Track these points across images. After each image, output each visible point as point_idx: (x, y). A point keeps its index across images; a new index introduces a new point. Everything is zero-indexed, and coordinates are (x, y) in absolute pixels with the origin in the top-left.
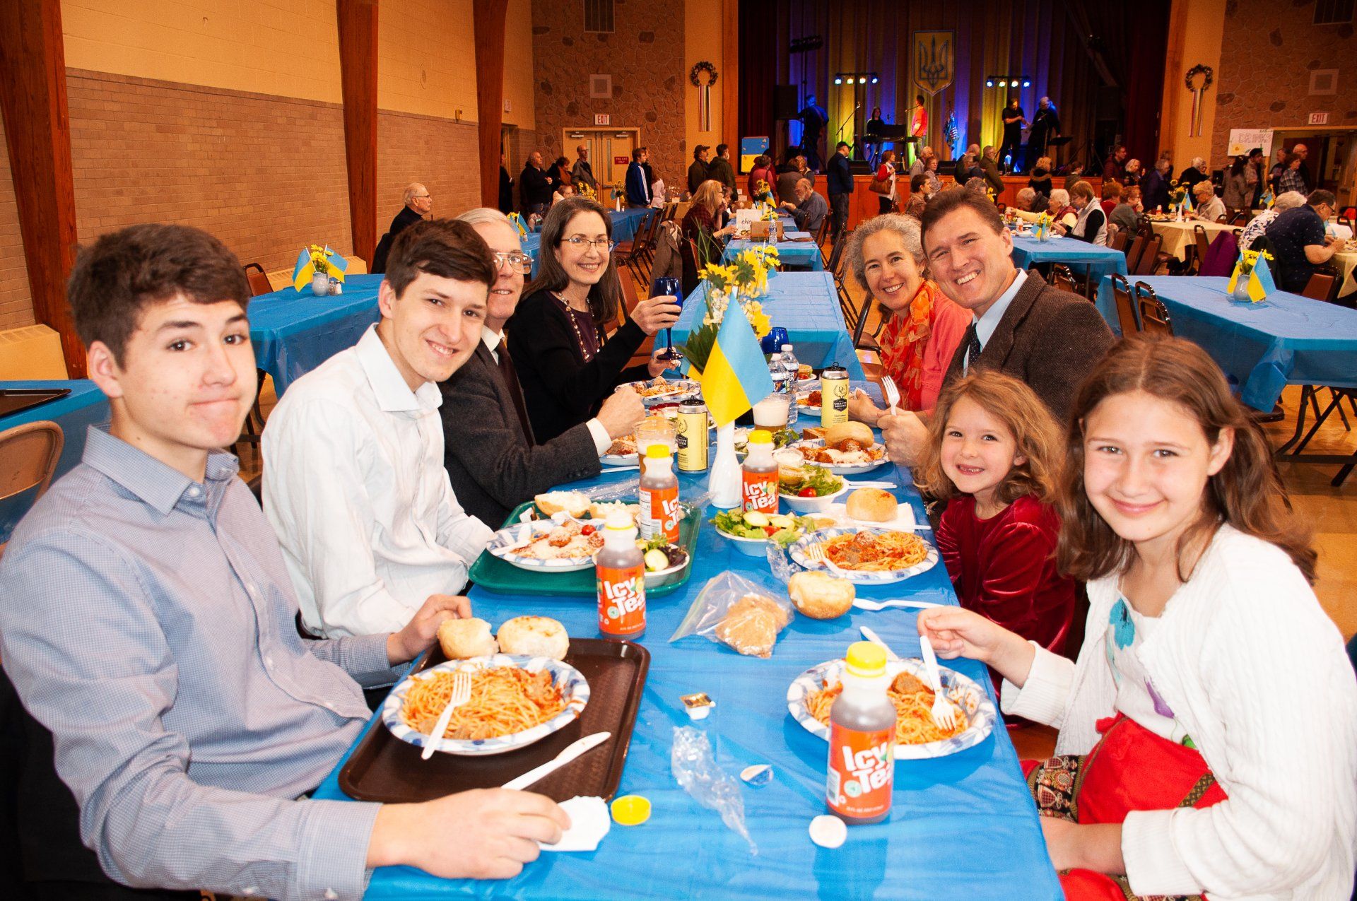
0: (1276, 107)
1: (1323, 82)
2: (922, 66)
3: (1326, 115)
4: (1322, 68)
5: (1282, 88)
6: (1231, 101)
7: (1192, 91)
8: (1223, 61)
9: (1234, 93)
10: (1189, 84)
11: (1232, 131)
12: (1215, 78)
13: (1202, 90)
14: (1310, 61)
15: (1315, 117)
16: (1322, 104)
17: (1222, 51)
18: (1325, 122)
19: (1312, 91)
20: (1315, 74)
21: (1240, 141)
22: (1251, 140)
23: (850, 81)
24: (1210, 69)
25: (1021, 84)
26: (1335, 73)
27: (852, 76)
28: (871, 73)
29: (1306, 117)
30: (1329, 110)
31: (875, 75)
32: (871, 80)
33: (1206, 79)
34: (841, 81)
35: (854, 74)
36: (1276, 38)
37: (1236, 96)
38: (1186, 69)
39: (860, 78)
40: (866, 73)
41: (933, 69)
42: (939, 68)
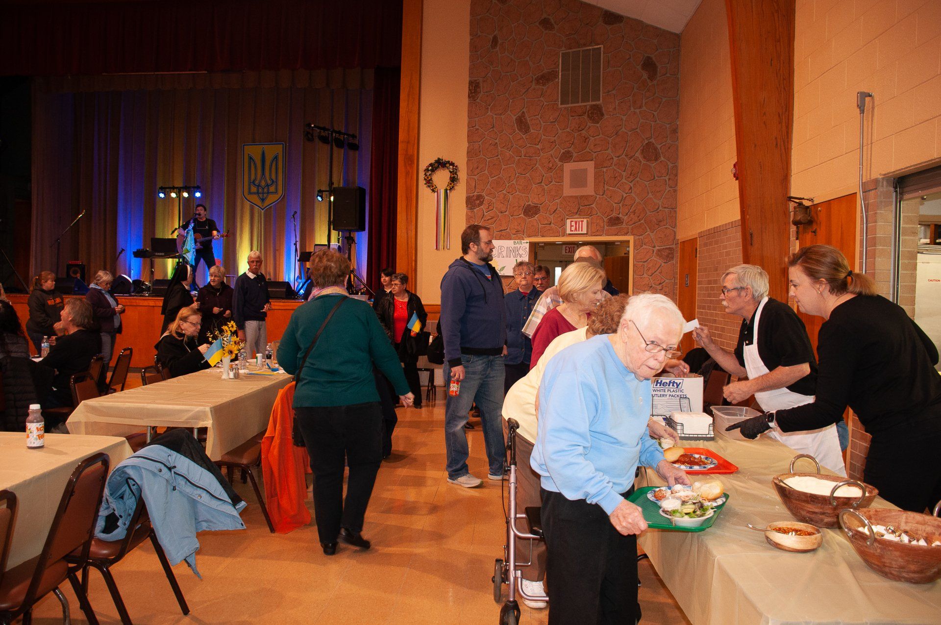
0: (530, 211)
1: (578, 179)
2: (253, 177)
3: (585, 221)
4: (574, 161)
5: (534, 186)
6: (481, 203)
7: (434, 191)
8: (471, 154)
9: (484, 194)
10: (429, 182)
12: (463, 175)
13: (446, 190)
14: (562, 151)
15: (573, 224)
16: (581, 206)
17: (469, 142)
18: (585, 231)
19: (568, 191)
20: (568, 167)
22: (504, 254)
23: (173, 195)
24: (452, 164)
26: (589, 166)
27: (175, 190)
28: (194, 187)
29: (564, 225)
30: (590, 215)
31: (198, 189)
32: (195, 194)
33: (451, 177)
34: (165, 195)
35: (177, 188)
36: (522, 124)
37: (486, 198)
38: (423, 164)
39: (183, 192)
40: (189, 188)
41: (263, 184)
42: (269, 182)
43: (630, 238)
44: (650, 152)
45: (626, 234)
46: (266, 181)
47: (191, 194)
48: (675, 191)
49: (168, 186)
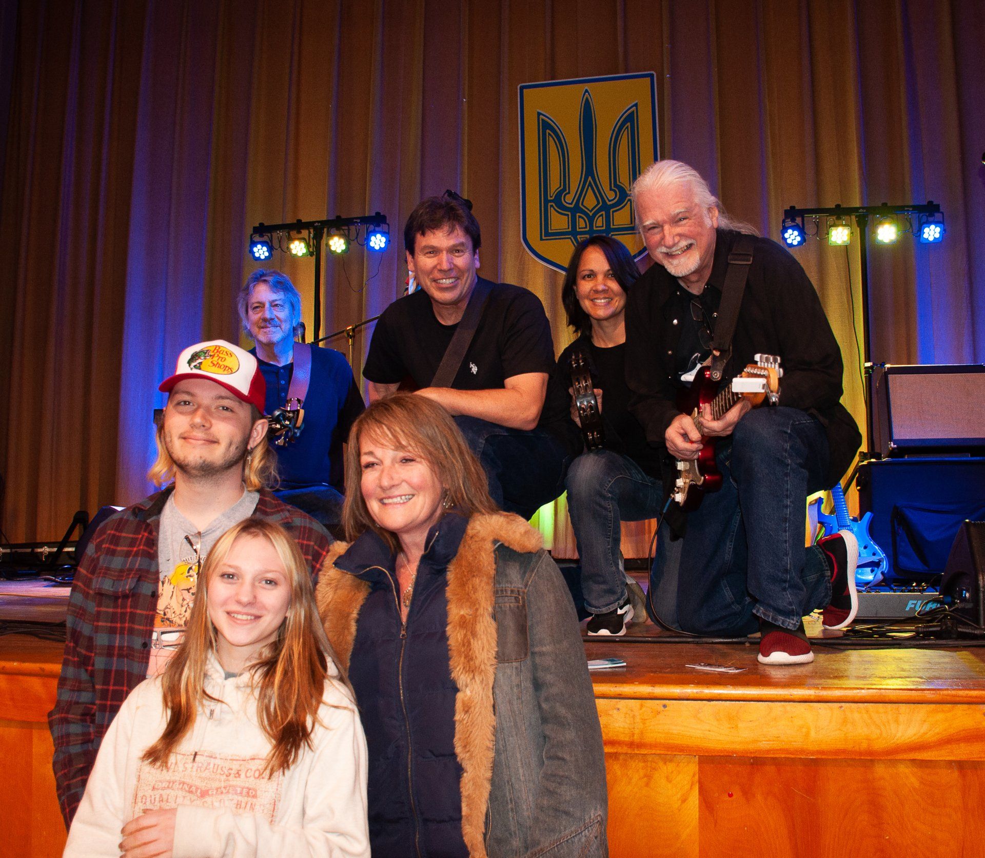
2: (554, 185)
23: (298, 248)
25: (912, 232)
27: (305, 233)
28: (365, 220)
31: (377, 222)
32: (368, 240)
34: (270, 249)
35: (308, 225)
39: (330, 235)
40: (349, 222)
41: (590, 202)
42: (611, 195)
46: (599, 195)
47: (358, 243)
49: (279, 222)
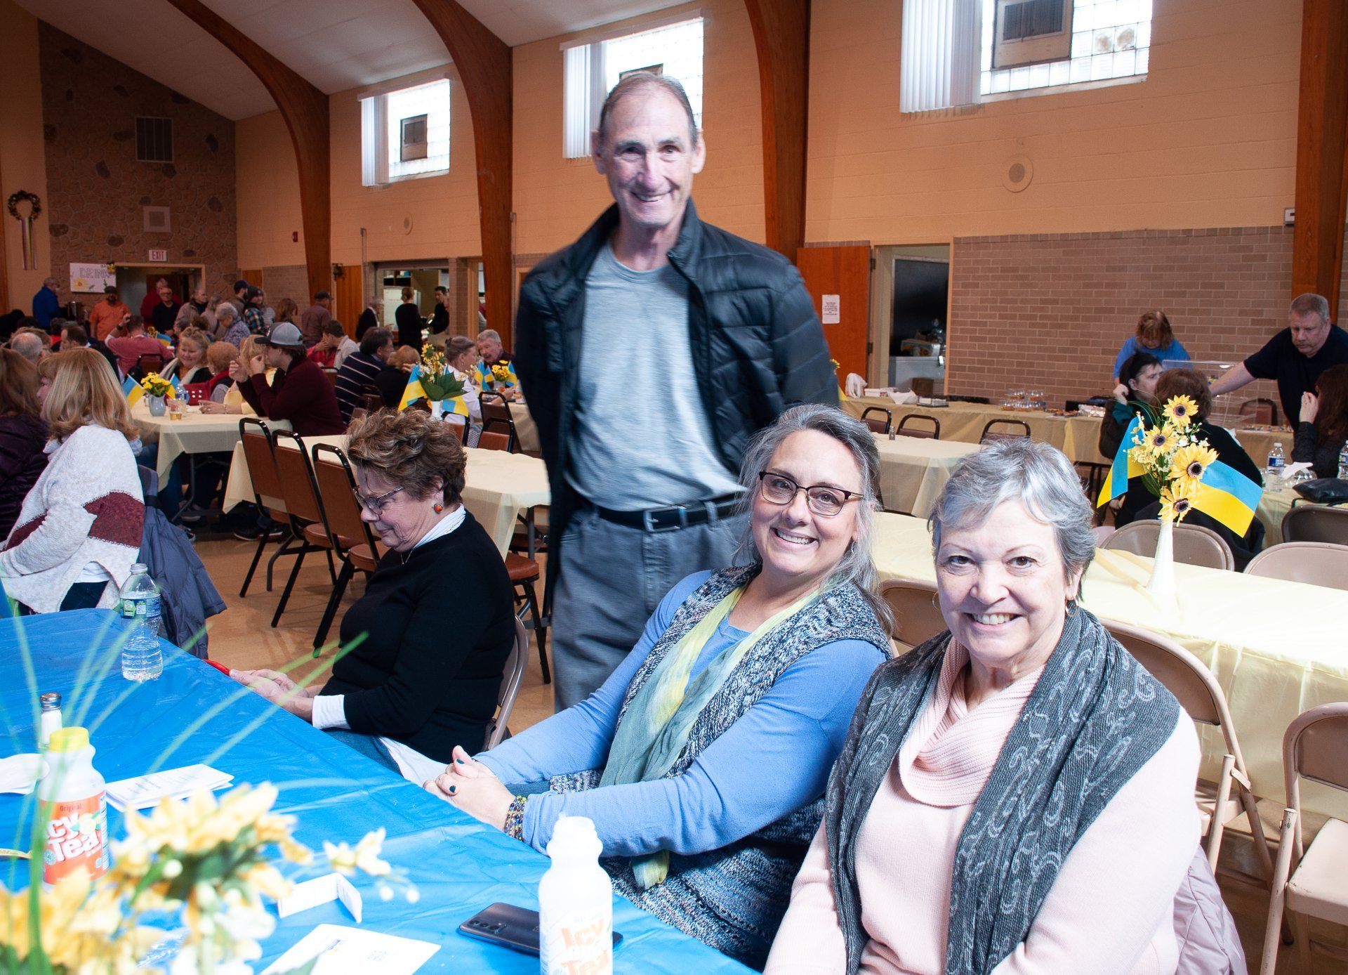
0: (115, 241)
1: (157, 219)
3: (165, 252)
4: (152, 205)
5: (117, 221)
6: (66, 232)
7: (18, 218)
8: (51, 189)
9: (67, 224)
10: (13, 211)
11: (71, 264)
12: (44, 205)
13: (30, 219)
14: (141, 196)
15: (155, 253)
16: (160, 241)
17: (47, 177)
18: (165, 260)
19: (148, 228)
20: (147, 210)
21: (82, 276)
22: (93, 274)
24: (35, 197)
26: (166, 211)
29: (146, 253)
30: (167, 247)
33: (33, 207)
36: (103, 170)
37: (71, 228)
38: (7, 195)
43: (203, 267)
44: (215, 204)
45: (198, 263)
48: (235, 234)
